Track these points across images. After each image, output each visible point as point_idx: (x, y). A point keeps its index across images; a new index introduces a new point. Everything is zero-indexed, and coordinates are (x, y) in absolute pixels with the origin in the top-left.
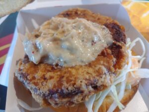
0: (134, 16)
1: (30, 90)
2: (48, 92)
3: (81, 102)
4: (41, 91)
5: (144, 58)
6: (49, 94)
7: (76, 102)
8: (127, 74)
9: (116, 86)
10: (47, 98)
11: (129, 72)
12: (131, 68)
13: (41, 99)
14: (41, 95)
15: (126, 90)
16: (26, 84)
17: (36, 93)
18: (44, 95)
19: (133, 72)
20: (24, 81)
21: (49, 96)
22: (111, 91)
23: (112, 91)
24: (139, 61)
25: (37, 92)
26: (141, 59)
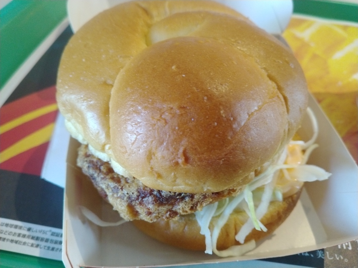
0: (315, 56)
1: (106, 190)
2: (136, 193)
3: (189, 212)
4: (125, 192)
5: (316, 146)
6: (138, 196)
7: (181, 211)
8: (275, 173)
9: (253, 192)
10: (133, 203)
11: (281, 171)
12: (285, 163)
13: (125, 204)
14: (125, 198)
15: (272, 203)
16: (98, 179)
17: (115, 195)
18: (129, 198)
19: (288, 170)
20: (96, 175)
21: (138, 199)
22: (244, 200)
23: (247, 200)
24: (304, 151)
25: (117, 193)
26: (307, 148)
